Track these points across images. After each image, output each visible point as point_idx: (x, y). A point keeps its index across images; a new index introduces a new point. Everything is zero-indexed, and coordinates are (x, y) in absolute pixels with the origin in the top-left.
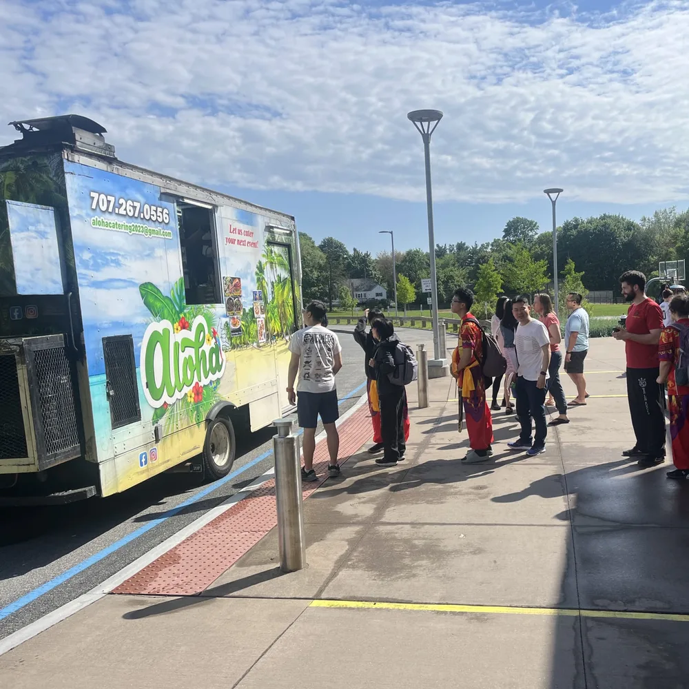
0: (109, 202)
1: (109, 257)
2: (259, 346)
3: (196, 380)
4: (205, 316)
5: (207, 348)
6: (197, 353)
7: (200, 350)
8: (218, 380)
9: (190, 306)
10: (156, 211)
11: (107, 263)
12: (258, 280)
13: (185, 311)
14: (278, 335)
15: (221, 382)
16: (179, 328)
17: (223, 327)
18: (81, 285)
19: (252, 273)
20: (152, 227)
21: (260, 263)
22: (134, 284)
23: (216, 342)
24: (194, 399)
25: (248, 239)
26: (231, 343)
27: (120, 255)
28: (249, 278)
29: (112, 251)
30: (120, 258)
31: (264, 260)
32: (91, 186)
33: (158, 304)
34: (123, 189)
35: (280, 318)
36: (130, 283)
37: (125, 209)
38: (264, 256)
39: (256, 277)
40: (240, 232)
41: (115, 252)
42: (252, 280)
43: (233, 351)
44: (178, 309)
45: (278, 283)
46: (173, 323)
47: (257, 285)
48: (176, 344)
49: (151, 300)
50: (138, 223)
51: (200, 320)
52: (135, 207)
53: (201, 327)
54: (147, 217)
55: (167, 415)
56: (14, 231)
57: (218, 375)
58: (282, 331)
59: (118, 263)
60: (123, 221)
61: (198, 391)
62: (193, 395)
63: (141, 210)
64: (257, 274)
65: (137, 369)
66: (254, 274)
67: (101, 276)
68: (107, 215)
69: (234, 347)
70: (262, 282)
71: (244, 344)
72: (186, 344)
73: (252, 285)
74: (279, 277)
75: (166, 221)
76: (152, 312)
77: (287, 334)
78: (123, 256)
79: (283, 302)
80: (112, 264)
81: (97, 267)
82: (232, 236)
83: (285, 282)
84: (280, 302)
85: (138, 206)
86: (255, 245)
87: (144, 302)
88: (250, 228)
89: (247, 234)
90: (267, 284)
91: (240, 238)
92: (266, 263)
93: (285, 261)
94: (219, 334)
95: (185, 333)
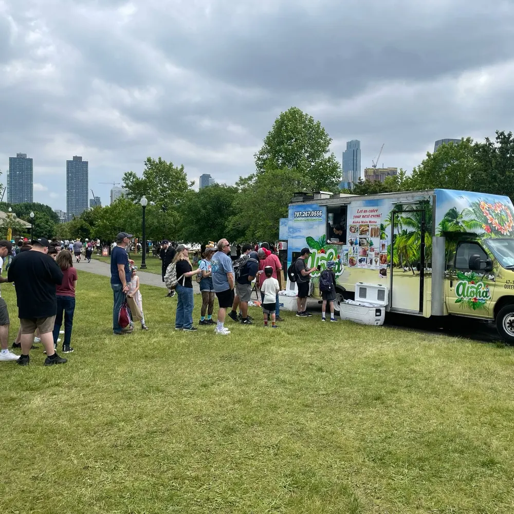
0: (300, 214)
1: (297, 230)
10: (317, 213)
11: (297, 232)
13: (324, 247)
15: (339, 277)
17: (344, 255)
20: (314, 218)
21: (382, 225)
23: (339, 261)
25: (372, 214)
27: (301, 229)
29: (299, 228)
31: (385, 224)
32: (295, 210)
33: (313, 244)
34: (305, 209)
35: (400, 256)
36: (303, 237)
37: (305, 214)
38: (387, 221)
40: (365, 211)
44: (320, 246)
45: (404, 235)
46: (318, 250)
48: (318, 258)
49: (310, 242)
50: (309, 218)
51: (331, 250)
52: (308, 213)
53: (331, 254)
54: (312, 215)
58: (401, 263)
59: (300, 231)
60: (304, 218)
67: (294, 235)
68: (299, 218)
70: (382, 235)
72: (323, 258)
74: (405, 232)
75: (321, 215)
76: (310, 246)
81: (294, 233)
82: (358, 214)
83: (411, 234)
84: (401, 246)
85: (309, 212)
86: (378, 216)
87: (308, 243)
88: (375, 208)
89: (372, 211)
90: (387, 236)
91: (364, 214)
92: (388, 224)
93: (414, 221)
94: (342, 257)
95: (323, 255)
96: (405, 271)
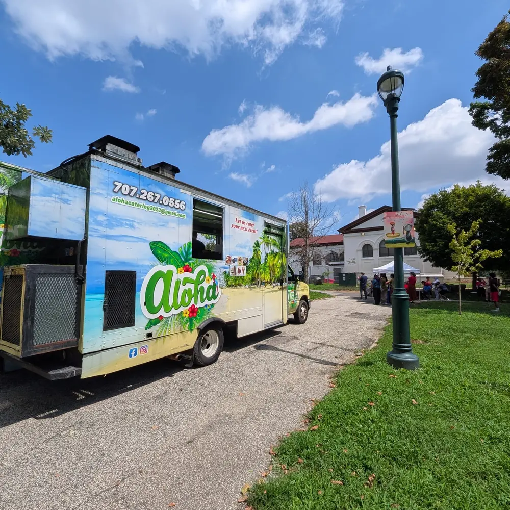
0: (131, 190)
1: (124, 222)
2: (250, 287)
3: (193, 303)
4: (207, 266)
5: (206, 285)
6: (196, 288)
7: (200, 286)
8: (213, 305)
9: (195, 259)
10: (174, 202)
11: (121, 225)
12: (255, 251)
13: (190, 261)
14: (267, 282)
15: (215, 306)
16: (183, 271)
17: (222, 274)
18: (91, 235)
19: (250, 246)
20: (169, 210)
21: (257, 241)
22: (145, 241)
23: (215, 282)
24: (189, 315)
25: (249, 227)
26: (227, 284)
27: (134, 222)
28: (247, 248)
29: (128, 219)
30: (135, 224)
31: (260, 241)
33: (166, 255)
34: (146, 185)
35: (270, 274)
36: (143, 240)
37: (146, 196)
38: (261, 238)
39: (253, 249)
40: (243, 223)
41: (131, 219)
42: (250, 250)
43: (228, 288)
44: (183, 259)
45: (272, 254)
46: (178, 267)
47: (254, 253)
48: (178, 280)
49: (159, 252)
50: (158, 206)
51: (202, 268)
52: (155, 197)
53: (202, 273)
54: (166, 204)
55: (161, 324)
56: (34, 195)
57: (213, 301)
58: (271, 280)
59: (132, 227)
61: (193, 311)
62: (188, 312)
63: (161, 199)
64: (254, 247)
65: (136, 293)
66: (252, 247)
68: (128, 197)
69: (229, 286)
70: (257, 252)
71: (238, 285)
72: (186, 281)
73: (250, 252)
74: (273, 251)
75: (183, 209)
76: (159, 259)
77: (274, 282)
78: (138, 223)
79: (274, 265)
80: (127, 227)
81: (110, 226)
82: (237, 224)
83: (276, 254)
84: (271, 264)
85: (158, 196)
86: (254, 231)
87: (153, 253)
88: (252, 222)
89: (249, 225)
90: (261, 254)
91: (243, 226)
92: (262, 242)
93: (278, 243)
94: (217, 278)
95: (188, 275)
96: (274, 287)
